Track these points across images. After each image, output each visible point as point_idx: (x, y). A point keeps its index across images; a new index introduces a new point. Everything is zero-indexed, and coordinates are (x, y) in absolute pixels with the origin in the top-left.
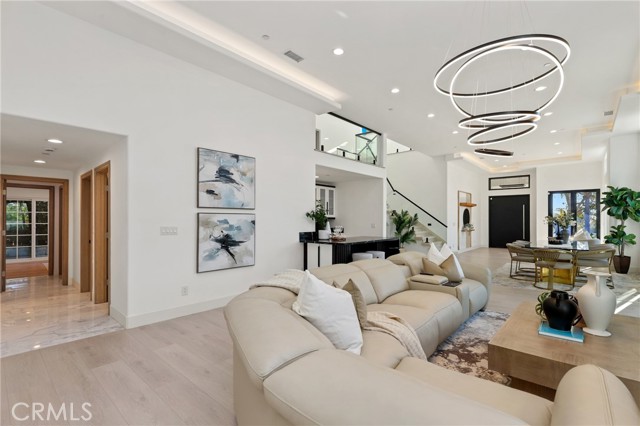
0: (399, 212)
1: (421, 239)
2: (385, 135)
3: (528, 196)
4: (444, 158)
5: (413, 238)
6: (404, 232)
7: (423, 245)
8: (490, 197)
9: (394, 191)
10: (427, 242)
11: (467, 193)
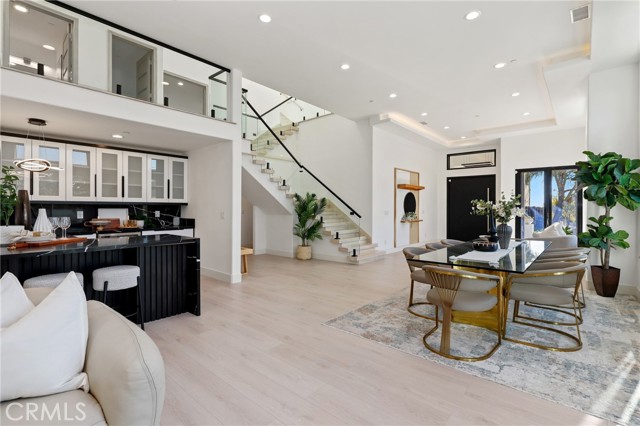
0: (304, 197)
1: (329, 234)
2: (235, 71)
3: (494, 176)
4: (367, 122)
5: (320, 232)
6: (310, 224)
7: (332, 241)
8: (448, 179)
9: (301, 167)
10: (337, 238)
11: (411, 172)
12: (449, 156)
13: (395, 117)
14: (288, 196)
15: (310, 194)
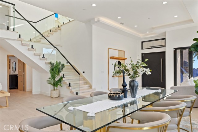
1: (66, 84)
3: (165, 52)
7: (67, 88)
8: (142, 54)
9: (55, 47)
10: (70, 86)
11: (119, 50)
12: (142, 42)
13: (104, 20)
14: (46, 63)
15: (58, 62)
